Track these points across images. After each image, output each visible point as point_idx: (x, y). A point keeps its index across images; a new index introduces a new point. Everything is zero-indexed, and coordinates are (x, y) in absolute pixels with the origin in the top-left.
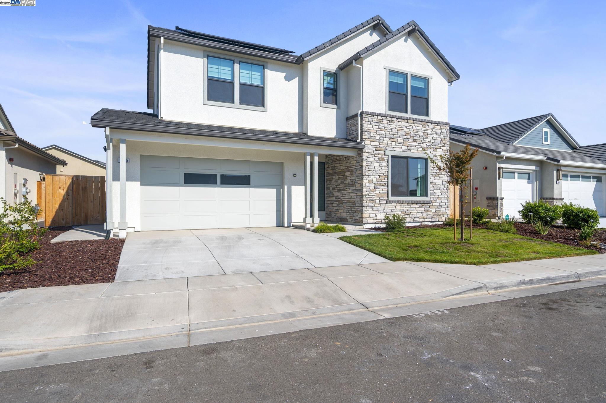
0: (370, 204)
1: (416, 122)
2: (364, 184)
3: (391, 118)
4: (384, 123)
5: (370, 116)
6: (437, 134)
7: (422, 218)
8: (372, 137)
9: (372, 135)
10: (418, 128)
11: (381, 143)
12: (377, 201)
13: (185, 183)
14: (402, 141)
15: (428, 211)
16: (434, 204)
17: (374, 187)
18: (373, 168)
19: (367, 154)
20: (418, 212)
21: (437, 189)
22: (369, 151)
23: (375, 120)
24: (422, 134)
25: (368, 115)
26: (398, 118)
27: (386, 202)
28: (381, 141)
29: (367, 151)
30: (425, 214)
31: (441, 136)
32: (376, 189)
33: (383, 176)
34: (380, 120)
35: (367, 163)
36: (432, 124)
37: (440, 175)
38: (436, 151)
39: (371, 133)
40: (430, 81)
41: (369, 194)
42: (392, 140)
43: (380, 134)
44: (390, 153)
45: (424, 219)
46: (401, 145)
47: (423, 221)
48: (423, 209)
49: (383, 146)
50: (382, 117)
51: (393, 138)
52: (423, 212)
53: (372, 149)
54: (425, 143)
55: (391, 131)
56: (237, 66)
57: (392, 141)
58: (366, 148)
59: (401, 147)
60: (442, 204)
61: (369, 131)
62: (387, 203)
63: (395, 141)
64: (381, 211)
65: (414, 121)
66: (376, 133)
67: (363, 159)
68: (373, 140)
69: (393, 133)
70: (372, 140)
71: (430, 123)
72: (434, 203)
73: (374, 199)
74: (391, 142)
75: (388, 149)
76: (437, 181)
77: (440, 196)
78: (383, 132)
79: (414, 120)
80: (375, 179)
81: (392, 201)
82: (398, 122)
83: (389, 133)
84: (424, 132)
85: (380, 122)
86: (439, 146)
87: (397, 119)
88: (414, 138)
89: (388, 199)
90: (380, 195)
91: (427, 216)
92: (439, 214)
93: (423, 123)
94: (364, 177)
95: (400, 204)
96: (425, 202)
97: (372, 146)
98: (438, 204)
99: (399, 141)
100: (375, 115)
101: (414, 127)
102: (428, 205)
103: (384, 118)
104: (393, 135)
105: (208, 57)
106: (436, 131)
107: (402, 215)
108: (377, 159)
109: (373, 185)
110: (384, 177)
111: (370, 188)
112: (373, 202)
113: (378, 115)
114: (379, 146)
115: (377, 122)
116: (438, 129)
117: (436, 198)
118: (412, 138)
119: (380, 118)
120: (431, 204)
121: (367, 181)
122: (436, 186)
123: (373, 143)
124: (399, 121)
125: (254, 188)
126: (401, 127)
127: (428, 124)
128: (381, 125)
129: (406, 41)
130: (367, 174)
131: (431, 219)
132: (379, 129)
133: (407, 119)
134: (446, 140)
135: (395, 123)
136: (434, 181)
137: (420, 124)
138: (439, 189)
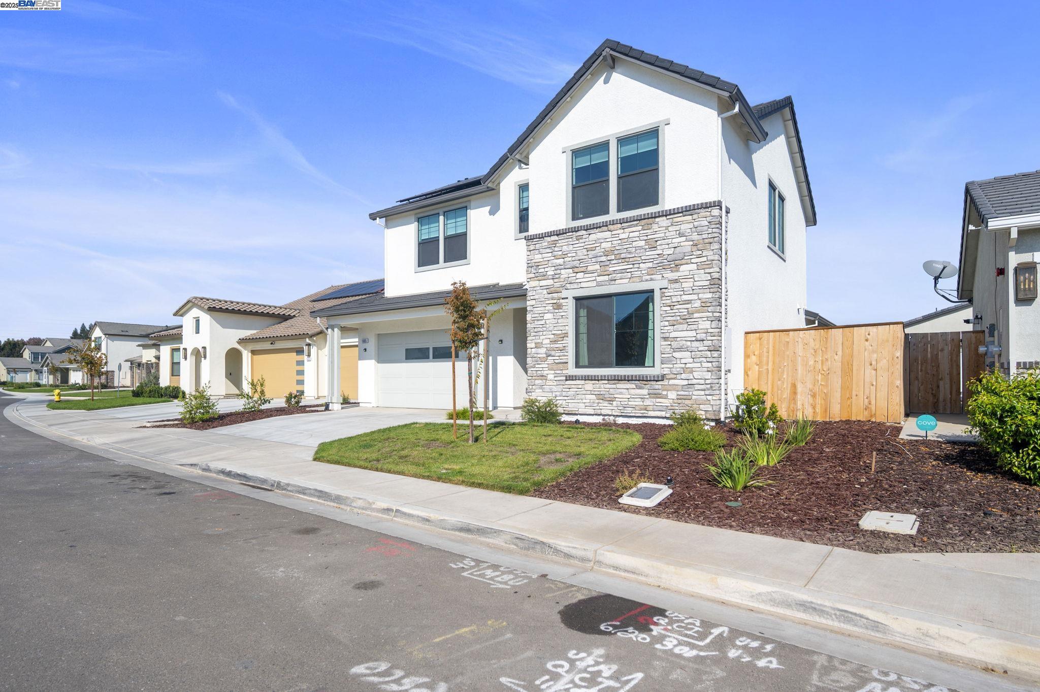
0: (537, 382)
1: (627, 224)
2: (529, 351)
3: (574, 233)
4: (561, 244)
5: (538, 240)
6: (681, 235)
7: (641, 409)
8: (542, 274)
9: (540, 271)
10: (632, 235)
11: (556, 280)
12: (551, 377)
13: (407, 359)
14: (597, 267)
15: (657, 395)
16: (672, 382)
17: (546, 354)
18: (543, 322)
19: (533, 302)
20: (633, 397)
21: (680, 349)
22: (536, 297)
23: (546, 244)
24: (642, 243)
25: (534, 240)
26: (587, 228)
27: (564, 378)
28: (557, 276)
29: (532, 298)
30: (648, 402)
31: (695, 237)
32: (549, 356)
33: (560, 335)
34: (555, 242)
35: (533, 316)
36: (668, 217)
37: (688, 320)
38: (678, 271)
39: (539, 267)
40: (663, 130)
41: (537, 366)
42: (576, 270)
43: (554, 265)
44: (571, 294)
45: (647, 412)
46: (596, 274)
47: (645, 415)
48: (645, 392)
49: (561, 283)
50: (557, 235)
51: (578, 265)
52: (645, 397)
53: (541, 293)
54: (647, 261)
55: (574, 255)
56: (441, 218)
57: (577, 273)
58: (529, 294)
59: (594, 278)
60: (694, 381)
61: (536, 264)
62: (566, 380)
63: (583, 270)
64: (557, 393)
65: (621, 224)
66: (547, 266)
67: (527, 311)
68: (543, 277)
69: (577, 258)
70: (540, 278)
71: (659, 216)
72: (672, 379)
73: (546, 372)
74: (575, 274)
75: (569, 288)
76: (683, 333)
77: (688, 366)
78: (561, 261)
79: (626, 221)
80: (546, 340)
81: (575, 376)
82: (590, 234)
83: (570, 259)
84: (646, 238)
85: (554, 245)
86: (686, 258)
87: (586, 230)
88: (623, 256)
89: (569, 374)
90: (555, 367)
91: (655, 407)
92: (687, 402)
93: (643, 222)
94: (528, 338)
95: (593, 382)
96: (647, 377)
97: (542, 288)
98: (686, 382)
99: (590, 268)
100: (546, 237)
101: (622, 236)
102: (658, 383)
103: (561, 237)
104: (579, 260)
105: (420, 218)
106: (677, 228)
107: (597, 401)
108: (550, 308)
109: (543, 350)
110: (561, 336)
111: (539, 356)
112: (544, 377)
113: (550, 234)
114: (552, 286)
115: (549, 246)
116: (683, 222)
117: (678, 369)
118: (618, 257)
119: (555, 238)
120: (665, 382)
121: (533, 345)
122: (679, 344)
123: (543, 283)
124: (590, 233)
126: (594, 242)
127: (657, 220)
128: (556, 249)
130: (533, 334)
131: (664, 412)
132: (553, 258)
133: (605, 224)
134: (706, 241)
135: (581, 239)
136: (673, 335)
137: (636, 225)
138: (688, 351)
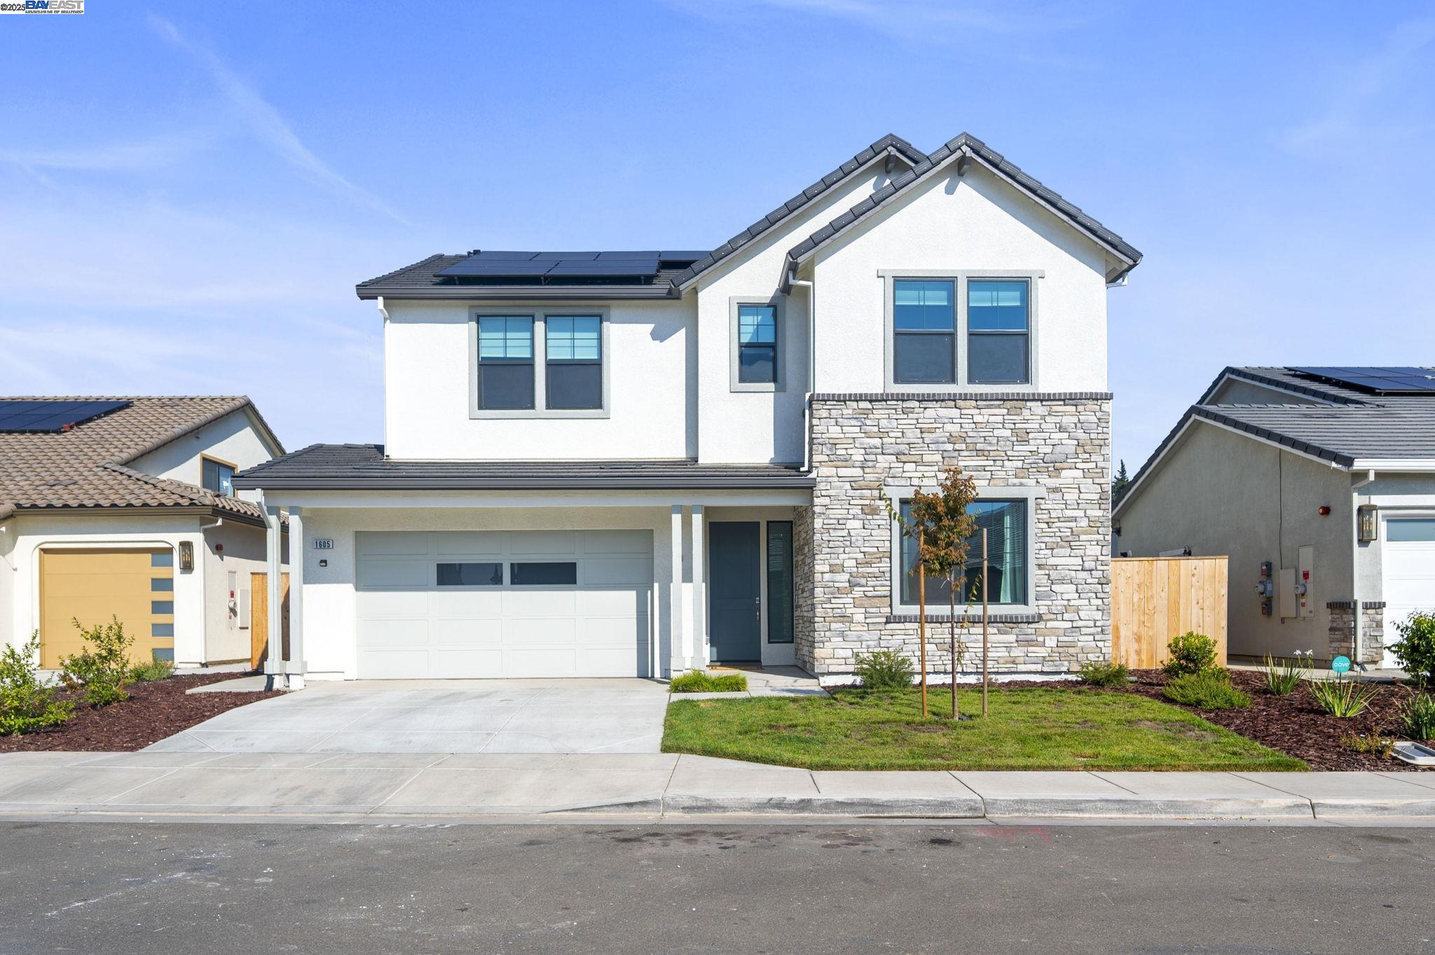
0: (834, 626)
1: (985, 403)
2: (818, 577)
3: (900, 403)
4: (878, 417)
5: (835, 403)
6: (1061, 429)
7: (1007, 663)
8: (842, 457)
9: (838, 452)
10: (992, 419)
11: (867, 470)
12: (859, 617)
13: (439, 583)
14: (938, 457)
15: (1029, 643)
16: (1050, 624)
17: (849, 581)
18: (845, 533)
19: (826, 501)
20: (994, 645)
21: (1062, 581)
22: (832, 492)
23: (850, 411)
24: (1008, 433)
25: (828, 403)
26: (922, 399)
27: (884, 620)
28: (870, 464)
29: (824, 493)
30: (1018, 652)
31: (1080, 434)
32: (855, 586)
33: (874, 553)
34: (866, 412)
35: (826, 522)
36: (1044, 403)
37: (1072, 543)
38: (1057, 477)
39: (838, 446)
40: (1037, 284)
41: (833, 601)
42: (903, 458)
43: (865, 446)
44: (897, 493)
45: (1015, 666)
46: (936, 468)
47: (1012, 670)
48: (1012, 638)
49: (877, 475)
50: (871, 401)
51: (907, 452)
52: (1012, 645)
53: (841, 488)
54: (1016, 458)
55: (900, 435)
56: (540, 326)
57: (904, 462)
58: (821, 486)
59: (933, 474)
60: (1080, 623)
61: (831, 441)
62: (887, 623)
63: (913, 460)
64: (870, 643)
65: (976, 401)
66: (852, 446)
67: (814, 513)
68: (844, 464)
69: (905, 440)
70: (839, 464)
71: (1034, 400)
72: (1051, 620)
73: (849, 611)
74: (901, 465)
75: (892, 484)
76: (1065, 560)
77: (1072, 603)
78: (877, 442)
80: (851, 561)
81: (905, 617)
82: (925, 408)
83: (893, 440)
84: (1012, 426)
85: (865, 416)
86: (1069, 461)
87: (919, 401)
88: (979, 446)
89: (891, 613)
90: (866, 602)
91: (1027, 658)
92: (1071, 650)
93: (1008, 404)
94: (817, 557)
95: (933, 625)
96: (1017, 617)
97: (841, 479)
98: (1069, 625)
99: (926, 458)
100: (850, 400)
101: (978, 419)
102: (1030, 626)
103: (877, 405)
104: (909, 444)
105: (479, 319)
106: (1058, 420)
107: (939, 653)
108: (857, 510)
109: (847, 576)
110: (878, 556)
111: (836, 585)
112: (845, 619)
113: (858, 398)
114: (861, 479)
115: (855, 416)
116: (1065, 414)
117: (1059, 608)
118: (971, 447)
119: (867, 405)
120: (1042, 625)
121: (827, 568)
122: (1060, 573)
123: (842, 472)
124: (927, 406)
125: (585, 590)
126: (933, 421)
127: (1029, 404)
128: (868, 422)
129: (950, 190)
130: (826, 550)
131: (1040, 666)
132: (863, 435)
133: (953, 398)
134: (1096, 442)
135: (912, 413)
136: (1052, 561)
137: (999, 407)
138: (1072, 583)
